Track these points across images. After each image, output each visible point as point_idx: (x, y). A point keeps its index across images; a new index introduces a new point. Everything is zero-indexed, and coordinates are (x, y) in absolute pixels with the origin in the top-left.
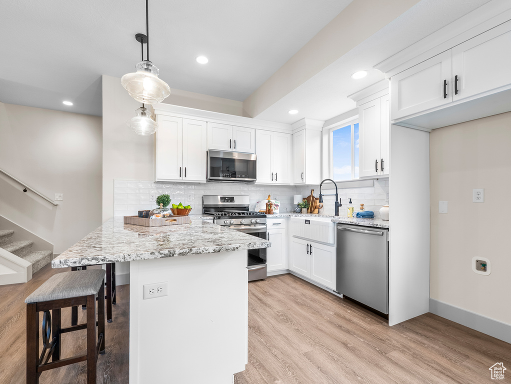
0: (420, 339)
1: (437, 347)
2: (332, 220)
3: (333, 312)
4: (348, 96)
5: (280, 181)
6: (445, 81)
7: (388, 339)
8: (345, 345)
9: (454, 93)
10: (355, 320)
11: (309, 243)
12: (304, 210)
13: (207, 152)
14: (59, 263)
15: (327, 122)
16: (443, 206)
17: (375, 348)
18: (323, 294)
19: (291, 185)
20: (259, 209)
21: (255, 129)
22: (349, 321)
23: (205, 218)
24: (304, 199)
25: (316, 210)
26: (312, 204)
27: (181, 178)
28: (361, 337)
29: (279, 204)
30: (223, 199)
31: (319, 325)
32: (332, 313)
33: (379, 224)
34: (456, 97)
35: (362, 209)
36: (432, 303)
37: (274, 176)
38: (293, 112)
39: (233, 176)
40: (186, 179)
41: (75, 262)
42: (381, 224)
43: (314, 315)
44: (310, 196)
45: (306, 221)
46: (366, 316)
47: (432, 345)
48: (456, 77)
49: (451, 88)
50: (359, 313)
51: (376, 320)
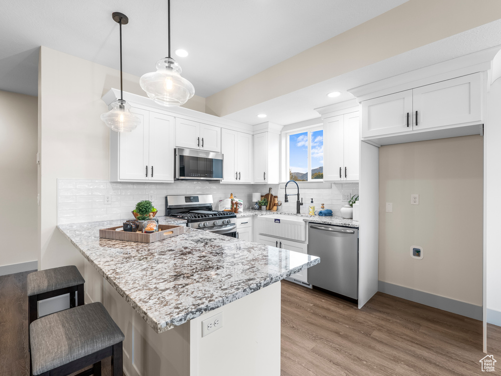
0: (384, 316)
1: (398, 321)
2: (303, 220)
3: (312, 303)
4: (314, 109)
5: (243, 180)
6: (408, 114)
7: (364, 321)
8: (337, 333)
9: (415, 124)
10: (332, 308)
11: (279, 241)
12: (264, 207)
13: (175, 150)
14: (165, 325)
15: (286, 127)
16: (389, 207)
17: (360, 332)
18: (295, 287)
19: (252, 183)
20: (223, 207)
21: (221, 128)
22: (328, 310)
23: (179, 222)
24: (262, 196)
25: (275, 208)
26: (271, 202)
27: (147, 178)
28: (345, 323)
29: (242, 203)
30: (188, 199)
31: (308, 319)
32: (311, 305)
33: (350, 224)
34: (415, 128)
35: (323, 208)
36: (380, 284)
37: (238, 176)
38: (262, 116)
39: (201, 175)
40: (153, 178)
41: (181, 320)
42: (353, 224)
43: (298, 310)
44: (269, 194)
45: (275, 220)
46: (338, 303)
47: (394, 320)
48: (417, 112)
49: (412, 119)
50: (332, 301)
51: (347, 306)
